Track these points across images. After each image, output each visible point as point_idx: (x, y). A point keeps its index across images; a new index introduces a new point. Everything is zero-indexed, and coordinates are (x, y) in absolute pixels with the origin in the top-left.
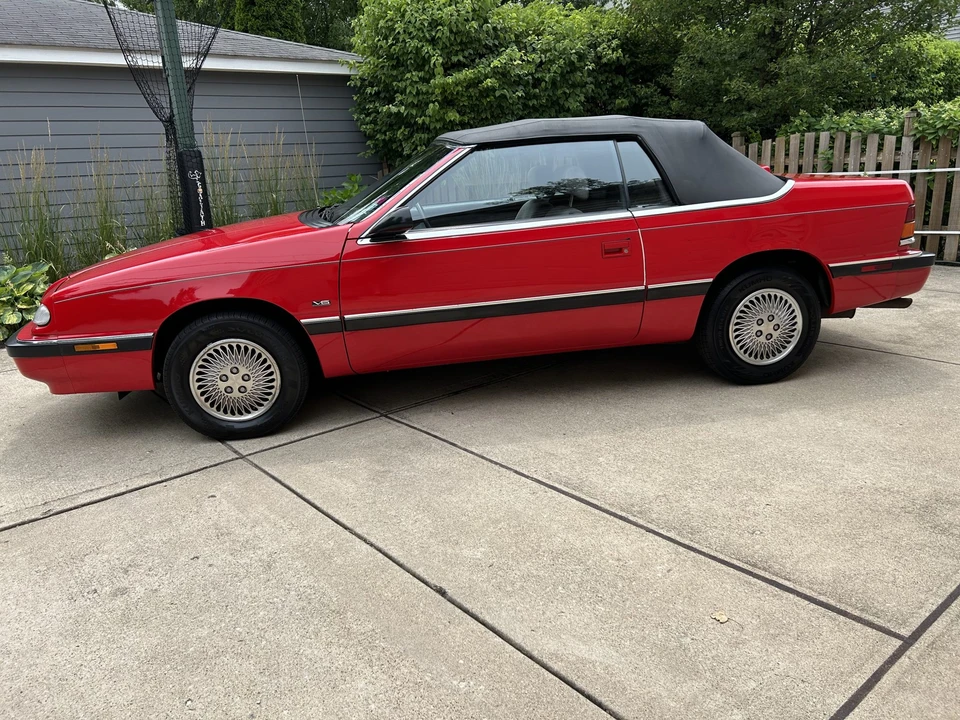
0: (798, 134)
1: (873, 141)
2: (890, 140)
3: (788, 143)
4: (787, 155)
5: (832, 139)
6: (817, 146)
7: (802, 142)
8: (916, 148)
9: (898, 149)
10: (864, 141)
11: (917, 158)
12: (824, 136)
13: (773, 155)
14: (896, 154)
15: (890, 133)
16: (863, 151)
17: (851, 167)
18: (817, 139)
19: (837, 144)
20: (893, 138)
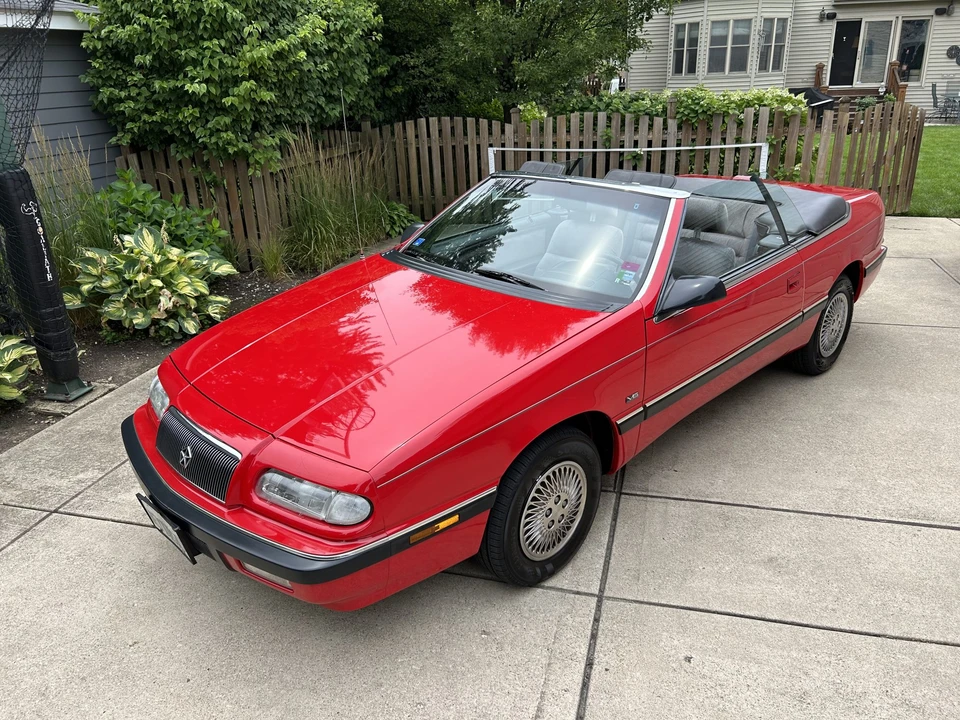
0: (577, 113)
1: (644, 122)
2: (659, 121)
3: (569, 120)
4: (568, 132)
5: (609, 119)
6: (595, 124)
7: (582, 121)
8: (680, 128)
9: (665, 127)
10: (637, 122)
11: (680, 137)
12: (602, 116)
13: (555, 131)
14: (664, 133)
15: (657, 115)
16: (636, 129)
17: (627, 144)
18: (595, 118)
19: (614, 123)
20: (661, 120)
